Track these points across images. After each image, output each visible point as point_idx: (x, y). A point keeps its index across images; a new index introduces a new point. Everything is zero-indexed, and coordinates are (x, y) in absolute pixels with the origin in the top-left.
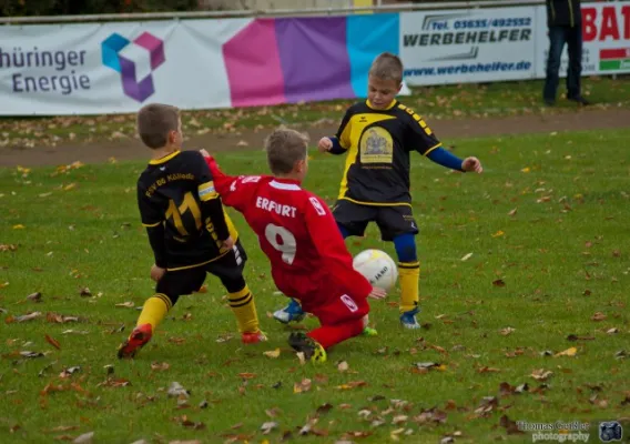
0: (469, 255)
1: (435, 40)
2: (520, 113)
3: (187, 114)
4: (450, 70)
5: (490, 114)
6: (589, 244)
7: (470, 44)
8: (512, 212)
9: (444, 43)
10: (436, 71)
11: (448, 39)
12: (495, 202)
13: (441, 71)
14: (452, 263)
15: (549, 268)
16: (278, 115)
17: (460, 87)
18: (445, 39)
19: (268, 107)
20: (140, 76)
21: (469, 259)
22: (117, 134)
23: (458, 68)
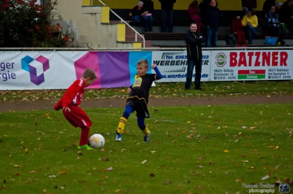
0: (145, 161)
1: (167, 63)
2: (202, 96)
3: (57, 91)
4: (173, 76)
5: (189, 96)
6: (200, 158)
7: (182, 66)
8: (174, 141)
9: (171, 65)
10: (167, 76)
11: (173, 63)
12: (169, 136)
13: (169, 77)
14: (137, 165)
15: (178, 169)
16: (97, 93)
17: (177, 84)
18: (171, 63)
19: (93, 89)
20: (38, 74)
21: (145, 163)
22: (25, 99)
23: (177, 76)
